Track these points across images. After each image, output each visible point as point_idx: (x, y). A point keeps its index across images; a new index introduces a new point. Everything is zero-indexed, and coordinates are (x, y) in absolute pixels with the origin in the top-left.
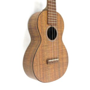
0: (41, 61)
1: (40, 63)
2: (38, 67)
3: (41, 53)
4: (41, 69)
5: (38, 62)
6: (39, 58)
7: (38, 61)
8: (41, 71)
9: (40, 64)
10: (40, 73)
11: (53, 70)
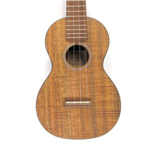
0: (52, 101)
1: (49, 104)
2: (46, 109)
4: (52, 115)
6: (49, 95)
7: (47, 100)
8: (52, 117)
10: (50, 120)
11: (79, 121)
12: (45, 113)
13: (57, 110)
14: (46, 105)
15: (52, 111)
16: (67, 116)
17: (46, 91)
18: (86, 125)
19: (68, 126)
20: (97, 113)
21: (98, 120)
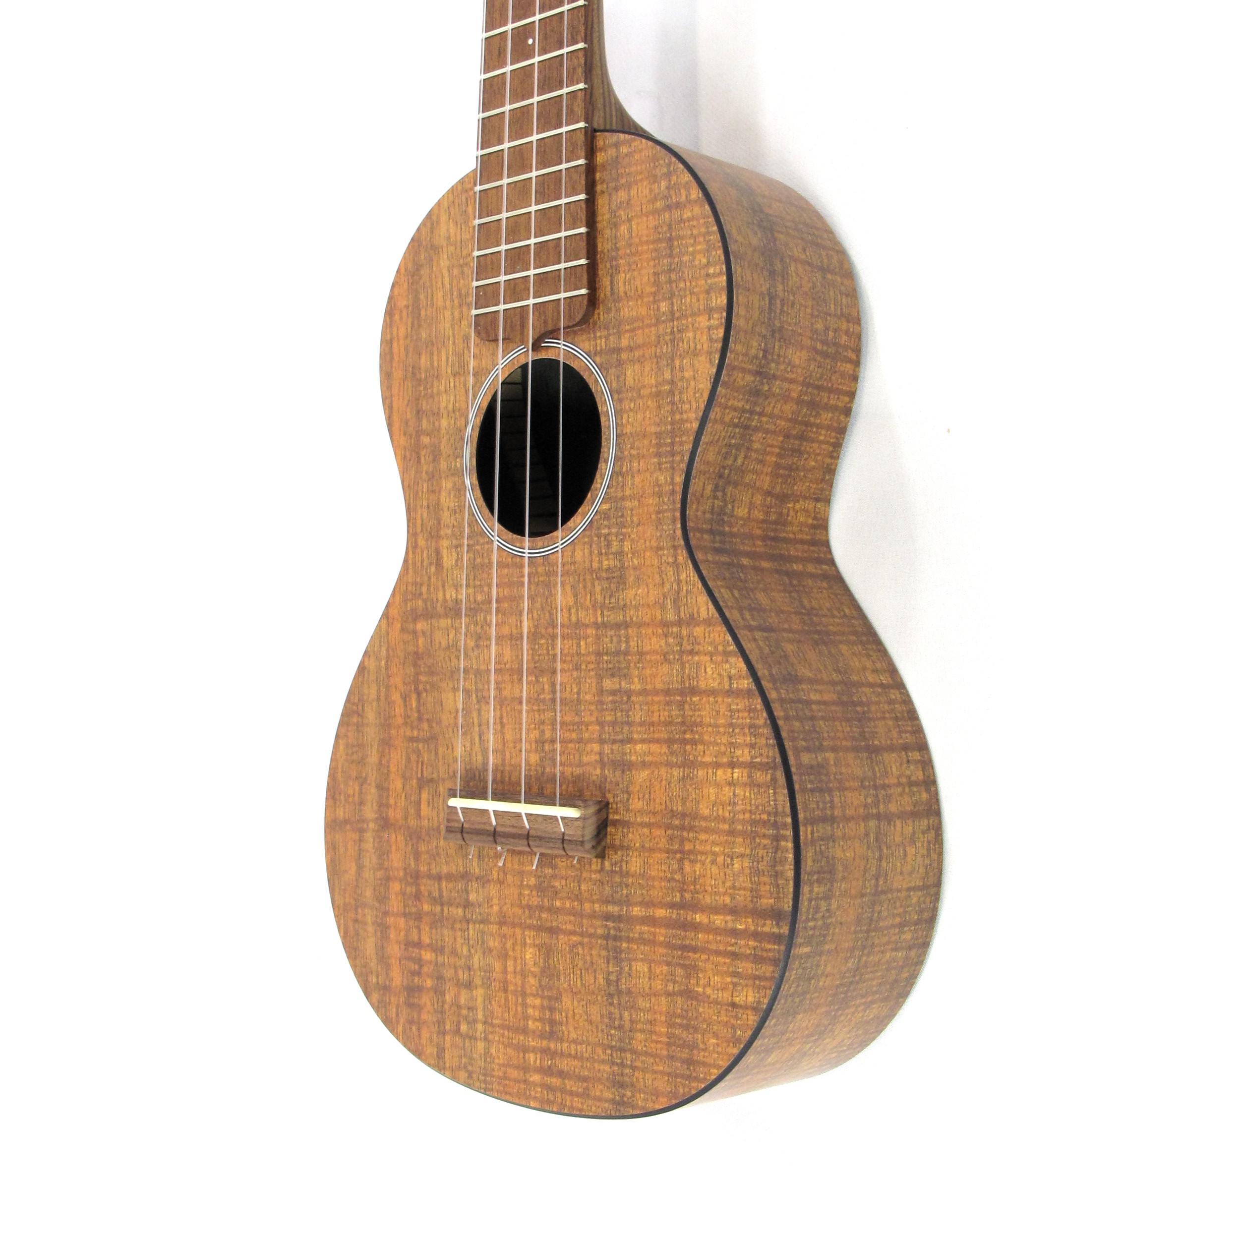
0: (397, 784)
1: (383, 805)
2: (369, 844)
3: (405, 698)
4: (396, 887)
5: (372, 792)
6: (386, 743)
7: (373, 777)
8: (395, 904)
9: (385, 824)
10: (383, 928)
11: (529, 954)
12: (360, 868)
13: (417, 855)
14: (369, 812)
15: (396, 860)
16: (467, 905)
17: (371, 715)
18: (567, 1001)
19: (469, 985)
20: (637, 911)
21: (641, 967)
